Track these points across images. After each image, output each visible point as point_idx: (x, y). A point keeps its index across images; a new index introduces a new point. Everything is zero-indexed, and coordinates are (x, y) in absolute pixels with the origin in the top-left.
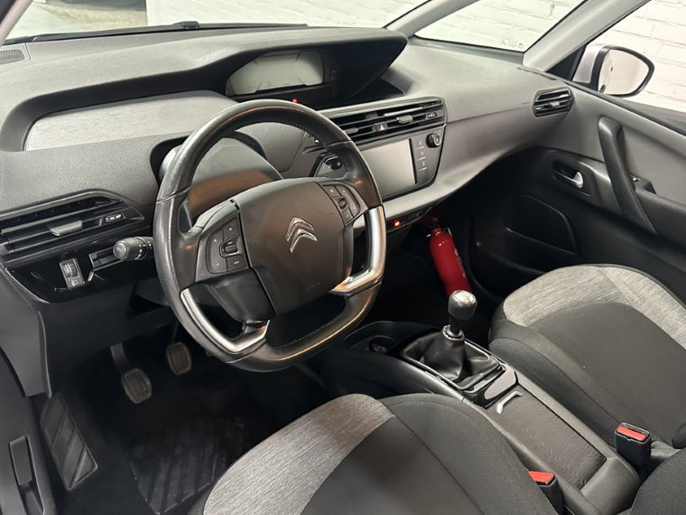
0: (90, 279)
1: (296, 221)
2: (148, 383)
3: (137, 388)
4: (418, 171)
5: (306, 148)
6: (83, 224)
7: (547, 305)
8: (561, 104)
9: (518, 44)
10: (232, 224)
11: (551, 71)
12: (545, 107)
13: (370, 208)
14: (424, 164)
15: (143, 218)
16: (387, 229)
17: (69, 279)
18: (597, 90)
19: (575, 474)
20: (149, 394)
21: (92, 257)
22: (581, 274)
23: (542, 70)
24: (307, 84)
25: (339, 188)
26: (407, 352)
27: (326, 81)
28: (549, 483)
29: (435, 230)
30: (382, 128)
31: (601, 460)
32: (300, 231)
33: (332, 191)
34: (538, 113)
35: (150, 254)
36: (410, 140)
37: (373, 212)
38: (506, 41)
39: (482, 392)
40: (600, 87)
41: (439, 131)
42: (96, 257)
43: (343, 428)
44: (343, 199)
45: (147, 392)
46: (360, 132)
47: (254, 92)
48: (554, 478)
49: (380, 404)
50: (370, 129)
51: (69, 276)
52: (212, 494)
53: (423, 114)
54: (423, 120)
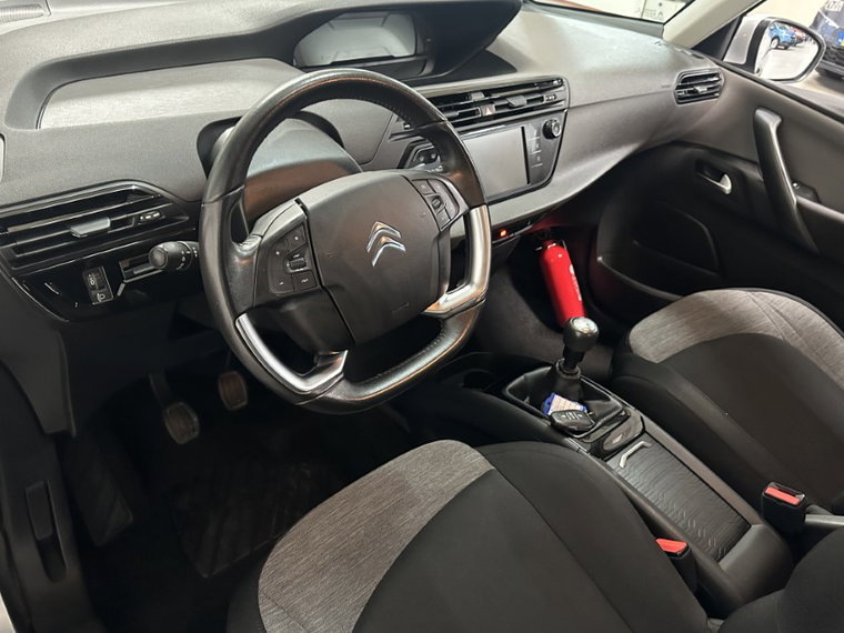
0: (119, 294)
1: (379, 227)
2: (195, 419)
3: (181, 426)
4: (531, 167)
5: (393, 135)
6: (112, 223)
10: (297, 231)
11: (698, 48)
12: (689, 92)
13: (471, 208)
14: (539, 159)
15: (187, 218)
16: (493, 239)
17: (93, 293)
18: (753, 72)
19: (712, 543)
20: (197, 433)
21: (123, 265)
24: (396, 56)
25: (433, 183)
26: (510, 390)
27: (418, 52)
28: (681, 555)
29: (549, 242)
30: (489, 113)
31: (745, 527)
32: (384, 239)
33: (423, 187)
34: (680, 99)
35: (195, 264)
36: (523, 128)
37: (475, 213)
39: (600, 441)
40: (756, 70)
41: (558, 118)
42: (128, 265)
43: (432, 481)
44: (438, 197)
45: (194, 430)
46: (461, 116)
47: (329, 63)
48: (687, 548)
49: (477, 453)
50: (473, 113)
51: (93, 288)
52: (269, 559)
53: (539, 96)
54: (540, 104)
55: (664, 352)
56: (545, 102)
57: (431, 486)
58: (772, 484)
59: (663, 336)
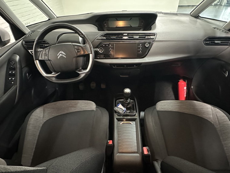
10: (48, 49)
14: (140, 51)
30: (126, 38)
49: (95, 106)
50: (121, 38)
53: (145, 36)
54: (144, 38)
55: (162, 109)
56: (146, 38)
57: (80, 107)
58: (147, 147)
59: (167, 105)
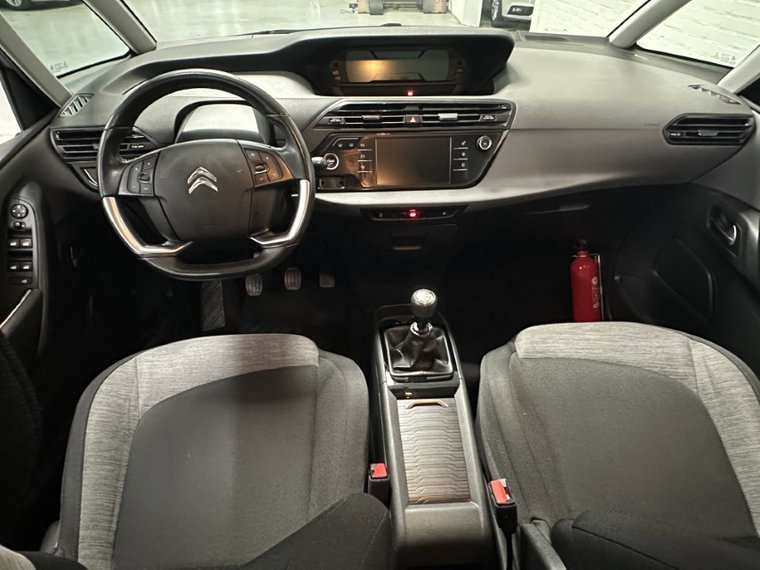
7: (571, 348)
8: (719, 134)
9: (730, 58)
11: (739, 94)
22: (657, 337)
23: (733, 91)
25: (263, 154)
29: (582, 252)
33: (252, 154)
34: (673, 140)
38: (720, 56)
44: (262, 164)
